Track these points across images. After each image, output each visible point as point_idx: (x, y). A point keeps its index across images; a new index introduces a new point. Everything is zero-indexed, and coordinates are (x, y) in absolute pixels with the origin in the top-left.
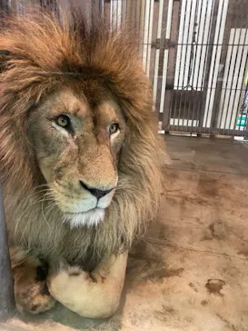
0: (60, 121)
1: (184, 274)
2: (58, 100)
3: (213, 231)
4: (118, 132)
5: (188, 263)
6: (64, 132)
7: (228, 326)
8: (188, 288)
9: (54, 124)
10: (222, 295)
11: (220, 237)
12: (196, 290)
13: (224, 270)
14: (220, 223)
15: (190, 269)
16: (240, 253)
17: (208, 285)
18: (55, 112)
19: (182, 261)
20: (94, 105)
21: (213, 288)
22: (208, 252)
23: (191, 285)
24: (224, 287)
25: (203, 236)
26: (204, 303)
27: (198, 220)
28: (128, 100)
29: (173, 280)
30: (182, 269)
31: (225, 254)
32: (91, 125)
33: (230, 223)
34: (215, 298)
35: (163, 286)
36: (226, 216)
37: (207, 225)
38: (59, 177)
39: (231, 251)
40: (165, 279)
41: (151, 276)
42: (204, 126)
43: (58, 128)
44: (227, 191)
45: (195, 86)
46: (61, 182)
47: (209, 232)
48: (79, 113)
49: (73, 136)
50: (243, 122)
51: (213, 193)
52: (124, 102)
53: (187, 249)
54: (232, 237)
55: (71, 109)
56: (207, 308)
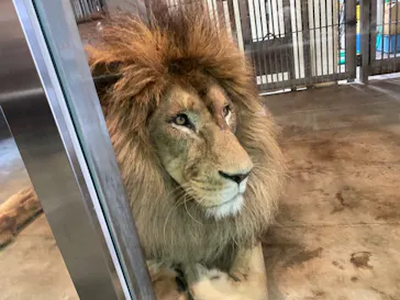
0: (178, 120)
1: (323, 253)
2: (170, 100)
3: (342, 200)
4: (230, 113)
5: (325, 241)
6: (185, 130)
7: (386, 298)
8: (333, 267)
9: (174, 125)
10: (371, 268)
11: (352, 206)
12: (341, 268)
13: (366, 240)
14: (347, 188)
15: (328, 246)
16: (378, 218)
17: (353, 260)
18: (172, 112)
19: (318, 240)
20: (203, 94)
21: (359, 262)
22: (343, 224)
23: (335, 263)
24: (371, 258)
25: (332, 208)
26: (354, 279)
27: (322, 191)
28: (231, 79)
29: (315, 262)
30: (321, 249)
31: (361, 223)
32: (208, 114)
33: (359, 187)
34: (364, 272)
35: (306, 271)
36: (351, 180)
37: (334, 195)
38: (195, 174)
39: (368, 218)
40: (305, 263)
41: (290, 263)
42: (297, 77)
43: (178, 127)
44: (345, 150)
45: (277, 33)
46: (199, 178)
47: (338, 202)
48: (194, 107)
49: (194, 130)
50: (343, 59)
51: (329, 157)
52: (227, 82)
53: (320, 227)
54: (365, 201)
55: (186, 106)
56: (358, 284)
